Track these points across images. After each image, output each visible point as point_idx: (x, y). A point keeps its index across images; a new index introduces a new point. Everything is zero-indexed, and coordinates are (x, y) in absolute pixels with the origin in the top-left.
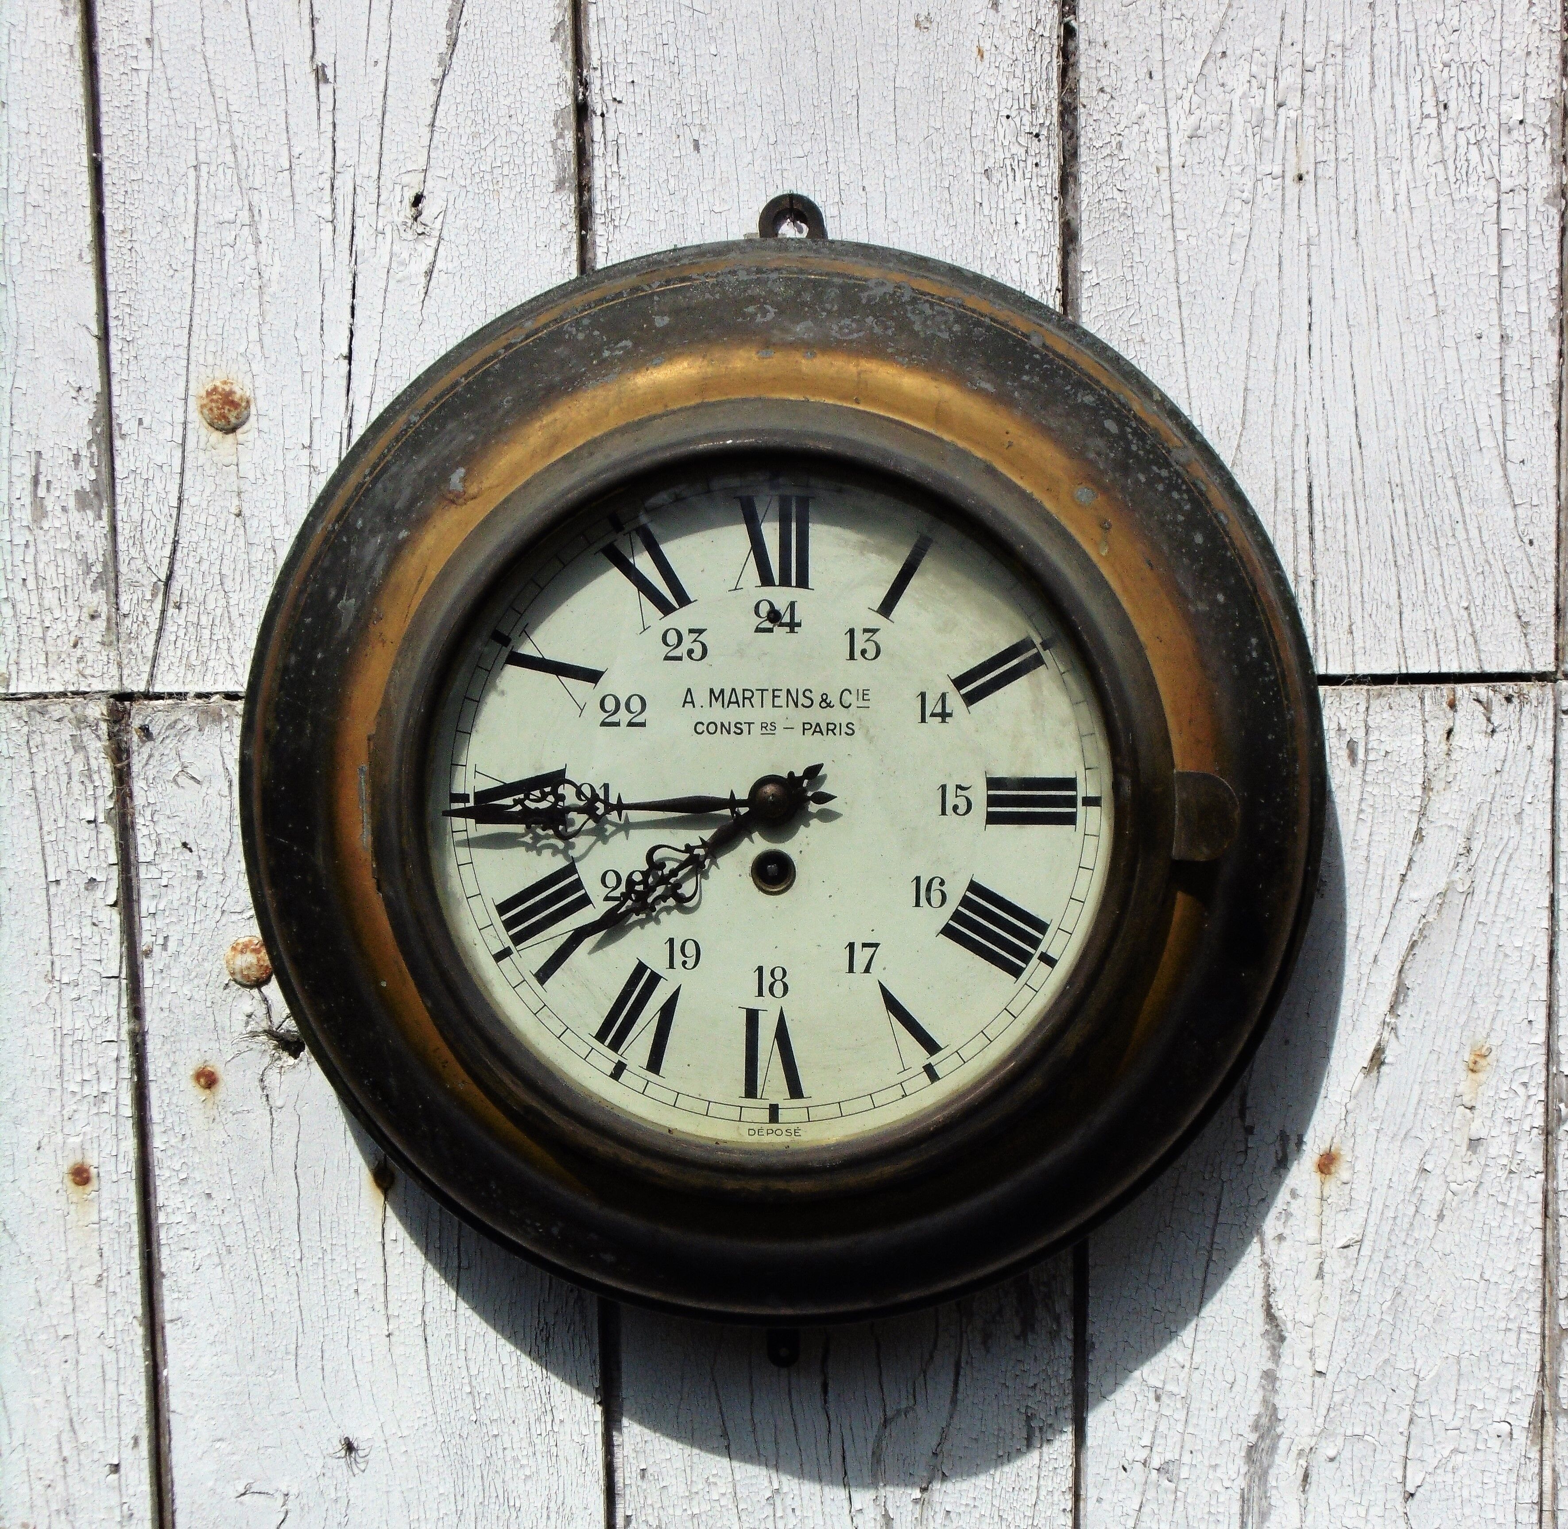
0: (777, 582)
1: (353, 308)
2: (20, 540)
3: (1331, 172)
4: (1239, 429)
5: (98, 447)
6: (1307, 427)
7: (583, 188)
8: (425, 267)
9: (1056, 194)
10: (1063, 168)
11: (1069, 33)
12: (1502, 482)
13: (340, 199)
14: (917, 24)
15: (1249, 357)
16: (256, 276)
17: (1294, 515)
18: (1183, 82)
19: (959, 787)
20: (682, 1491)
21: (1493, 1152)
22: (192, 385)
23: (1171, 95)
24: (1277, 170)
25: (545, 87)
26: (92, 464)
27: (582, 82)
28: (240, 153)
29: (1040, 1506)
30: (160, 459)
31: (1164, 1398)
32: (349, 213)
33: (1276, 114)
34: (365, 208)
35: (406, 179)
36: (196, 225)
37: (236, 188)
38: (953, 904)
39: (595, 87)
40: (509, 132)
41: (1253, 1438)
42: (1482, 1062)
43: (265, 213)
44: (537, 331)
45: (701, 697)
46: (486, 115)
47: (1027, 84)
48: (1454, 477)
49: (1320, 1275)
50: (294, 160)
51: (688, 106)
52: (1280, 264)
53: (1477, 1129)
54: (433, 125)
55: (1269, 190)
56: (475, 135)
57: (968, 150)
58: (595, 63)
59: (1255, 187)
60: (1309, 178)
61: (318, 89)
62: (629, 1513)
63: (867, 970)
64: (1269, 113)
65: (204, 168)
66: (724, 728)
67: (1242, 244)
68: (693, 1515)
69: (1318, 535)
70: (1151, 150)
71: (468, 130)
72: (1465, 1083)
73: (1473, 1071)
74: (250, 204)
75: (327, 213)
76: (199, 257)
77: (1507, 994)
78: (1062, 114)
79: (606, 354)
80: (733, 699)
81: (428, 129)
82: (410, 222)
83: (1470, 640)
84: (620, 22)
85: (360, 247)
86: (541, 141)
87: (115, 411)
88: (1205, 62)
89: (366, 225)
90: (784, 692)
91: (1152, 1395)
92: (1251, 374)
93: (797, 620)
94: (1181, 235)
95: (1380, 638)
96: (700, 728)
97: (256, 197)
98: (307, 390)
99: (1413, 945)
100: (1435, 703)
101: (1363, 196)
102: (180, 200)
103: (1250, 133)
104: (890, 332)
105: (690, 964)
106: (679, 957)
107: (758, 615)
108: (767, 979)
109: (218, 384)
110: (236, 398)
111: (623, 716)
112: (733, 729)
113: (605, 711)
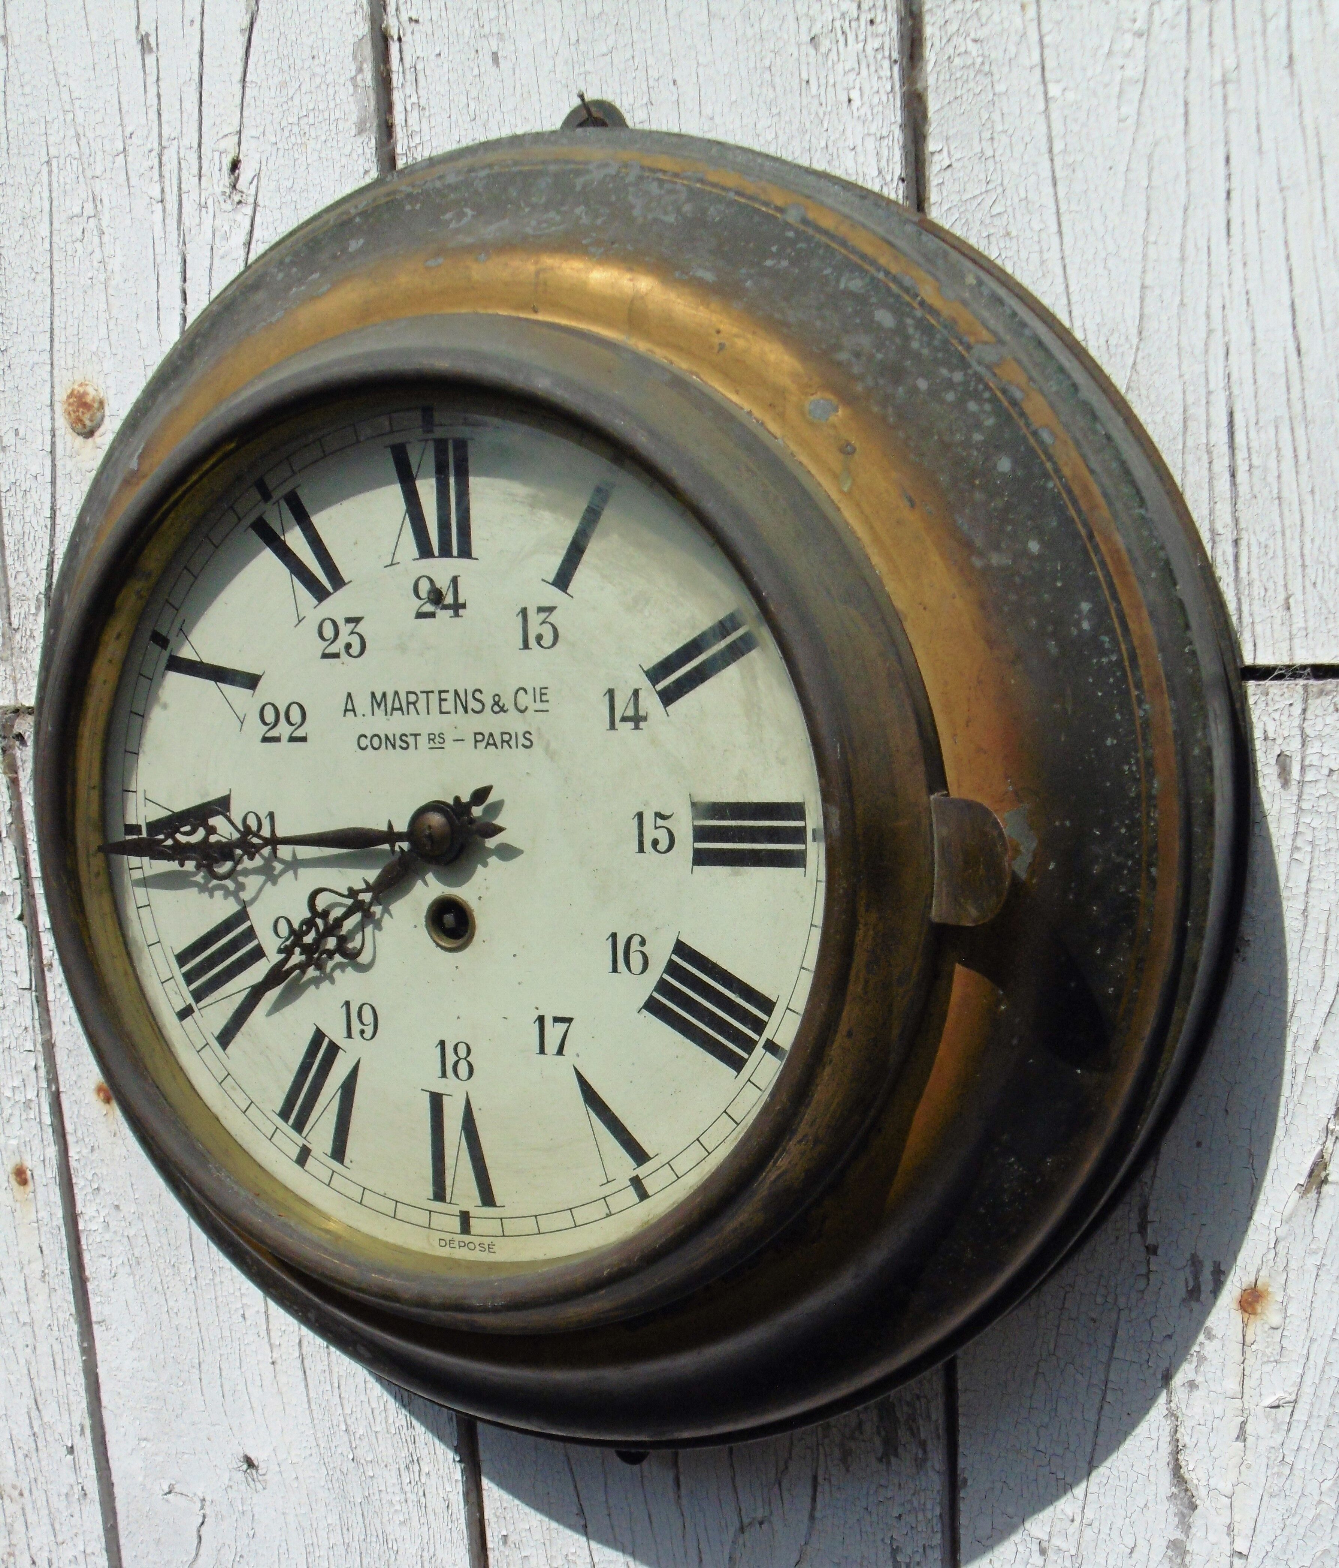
0: (436, 552)
1: (184, 293)
4: (1135, 340)
6: (1225, 332)
8: (245, 240)
13: (167, 175)
15: (1146, 243)
16: (102, 269)
17: (1209, 452)
19: (659, 815)
22: (56, 390)
25: (343, 17)
28: (83, 142)
30: (35, 469)
32: (175, 189)
34: (190, 182)
35: (222, 145)
36: (51, 224)
37: (81, 179)
38: (657, 970)
39: (392, 9)
40: (312, 76)
43: (106, 201)
45: (363, 703)
46: (291, 61)
50: (128, 142)
51: (486, 14)
52: (1186, 114)
54: (241, 79)
56: (283, 85)
57: (791, 17)
61: (143, 60)
63: (560, 1051)
65: (54, 163)
66: (389, 741)
67: (1134, 93)
69: (1242, 476)
71: (276, 80)
74: (93, 195)
75: (157, 192)
76: (55, 257)
79: (293, 291)
80: (397, 705)
81: (237, 85)
82: (228, 192)
85: (187, 224)
86: (342, 80)
89: (191, 200)
90: (452, 693)
92: (1149, 266)
93: (461, 601)
94: (1054, 90)
96: (364, 742)
97: (97, 186)
102: (36, 199)
104: (599, 221)
105: (368, 1035)
106: (356, 1026)
107: (418, 596)
108: (451, 1059)
109: (76, 387)
110: (89, 399)
111: (283, 729)
112: (398, 743)
113: (265, 723)
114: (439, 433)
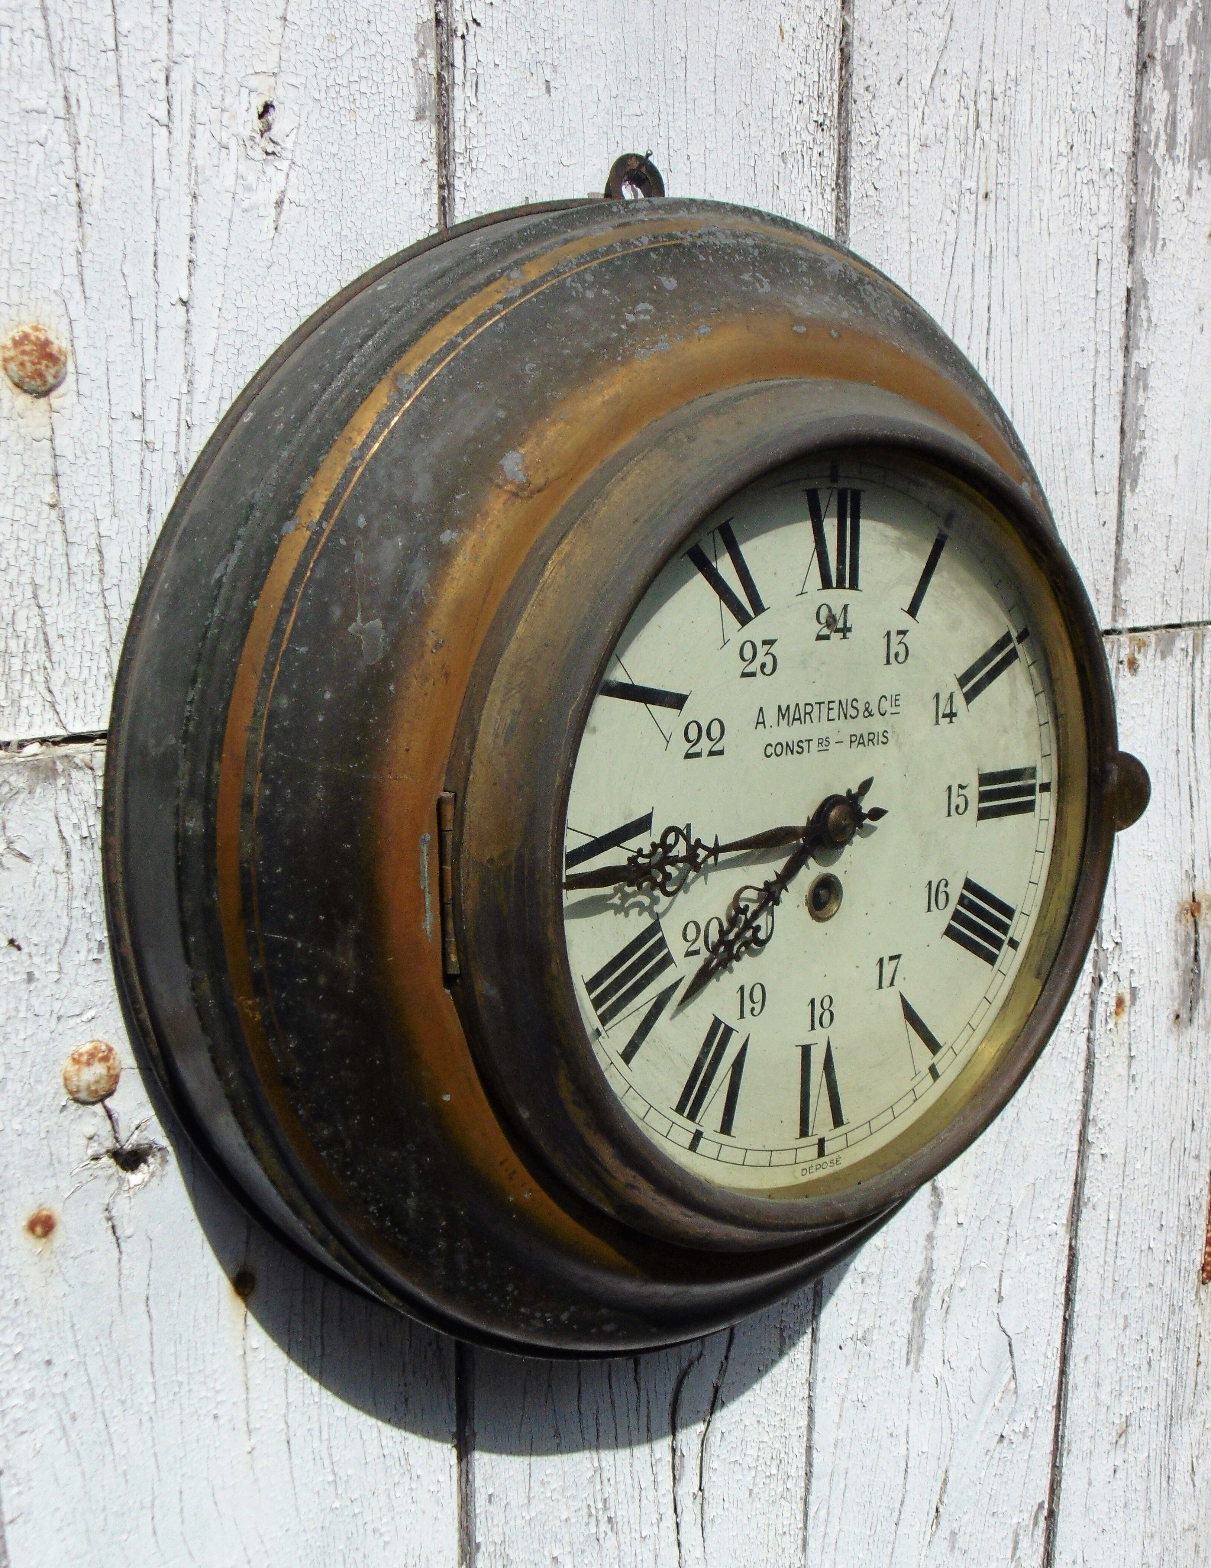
0: (835, 584)
1: (192, 239)
3: (1005, 193)
7: (443, 119)
8: (274, 196)
9: (833, 185)
10: (839, 160)
12: (1090, 471)
13: (177, 97)
16: (74, 188)
18: (920, 93)
19: (960, 786)
23: (911, 103)
24: (973, 186)
32: (188, 117)
33: (975, 135)
34: (207, 112)
35: (253, 82)
37: (48, 67)
38: (953, 904)
40: (367, 41)
43: (85, 105)
44: (534, 285)
45: (771, 716)
46: (343, 17)
47: (816, 72)
50: (120, 39)
51: (542, 41)
54: (285, 18)
55: (968, 204)
56: (331, 39)
57: (770, 131)
59: (960, 200)
60: (992, 197)
63: (892, 984)
64: (971, 132)
66: (789, 748)
67: (950, 252)
70: (896, 153)
71: (323, 31)
74: (65, 90)
75: (161, 112)
79: (630, 318)
80: (797, 715)
81: (279, 22)
82: (257, 138)
85: (201, 162)
86: (402, 57)
88: (933, 76)
89: (208, 135)
90: (837, 703)
93: (848, 625)
94: (914, 238)
96: (770, 750)
97: (73, 81)
98: (138, 342)
101: (1023, 219)
105: (756, 1011)
106: (748, 1005)
107: (819, 621)
108: (818, 1011)
109: (28, 330)
111: (705, 745)
112: (796, 748)
113: (688, 741)
114: (842, 484)
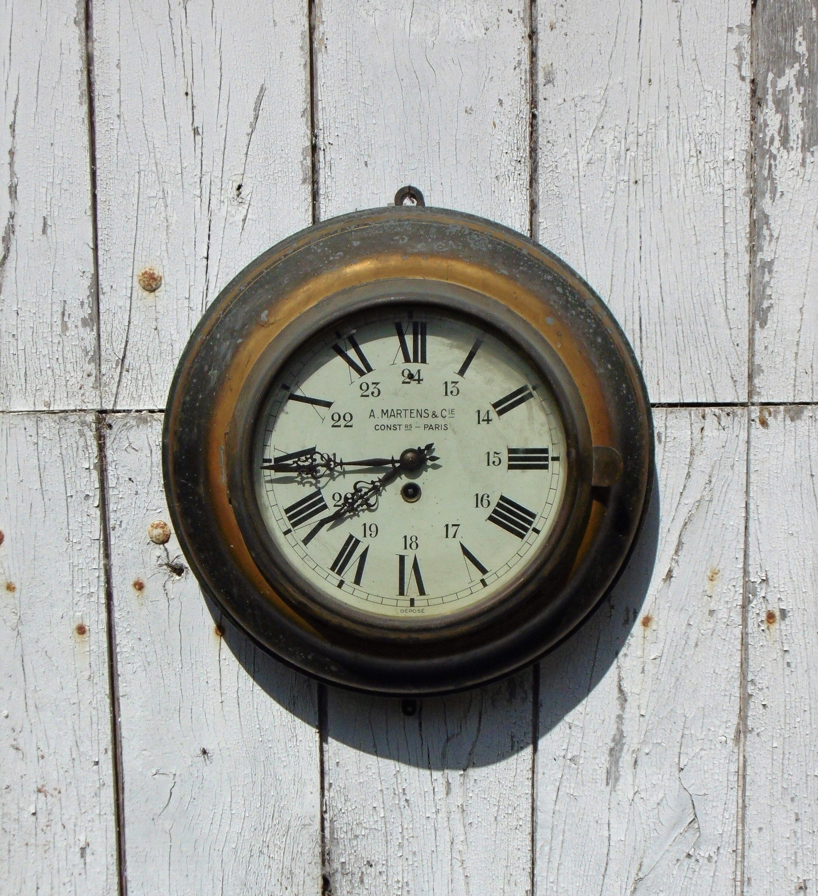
0: (412, 361)
1: (209, 236)
2: (56, 341)
3: (649, 179)
4: (610, 293)
5: (92, 298)
6: (639, 292)
7: (315, 182)
8: (242, 217)
9: (528, 187)
10: (531, 176)
11: (534, 116)
12: (725, 317)
13: (204, 187)
14: (466, 111)
15: (614, 261)
16: (165, 221)
17: (633, 332)
18: (584, 139)
19: (495, 453)
20: (356, 772)
21: (720, 616)
22: (135, 270)
23: (579, 145)
24: (626, 178)
25: (298, 137)
26: (89, 306)
27: (314, 135)
28: (159, 166)
29: (517, 777)
30: (120, 304)
31: (573, 728)
32: (208, 193)
33: (626, 154)
34: (215, 191)
35: (234, 178)
36: (138, 199)
37: (157, 182)
38: (493, 506)
39: (321, 138)
40: (281, 158)
41: (612, 745)
42: (716, 576)
43: (170, 193)
44: (299, 248)
45: (378, 413)
46: (271, 150)
47: (515, 139)
48: (704, 316)
49: (643, 671)
50: (184, 170)
51: (363, 146)
52: (627, 220)
53: (713, 606)
54: (247, 154)
55: (623, 188)
56: (266, 159)
57: (488, 167)
58: (321, 127)
59: (616, 186)
60: (640, 182)
61: (195, 138)
62: (331, 782)
63: (454, 537)
64: (623, 153)
65: (143, 173)
66: (388, 427)
67: (610, 212)
68: (360, 783)
70: (571, 169)
71: (263, 156)
72: (707, 585)
73: (711, 580)
74: (163, 189)
75: (198, 192)
76: (140, 213)
77: (727, 546)
78: (530, 152)
79: (332, 258)
80: (392, 414)
81: (244, 156)
82: (236, 197)
83: (711, 388)
84: (333, 109)
85: (213, 208)
86: (296, 162)
87: (100, 282)
88: (594, 130)
89: (216, 198)
90: (416, 410)
91: (567, 726)
92: (615, 268)
93: (421, 378)
94: (583, 207)
95: (672, 387)
96: (378, 427)
97: (166, 186)
98: (188, 273)
99: (686, 524)
100: (696, 416)
101: (664, 191)
102: (131, 187)
103: (614, 162)
105: (373, 535)
106: (368, 532)
107: (403, 376)
108: (409, 542)
109: (147, 270)
110: (156, 276)
111: (342, 423)
112: (392, 428)
113: (334, 420)
114: (415, 320)
